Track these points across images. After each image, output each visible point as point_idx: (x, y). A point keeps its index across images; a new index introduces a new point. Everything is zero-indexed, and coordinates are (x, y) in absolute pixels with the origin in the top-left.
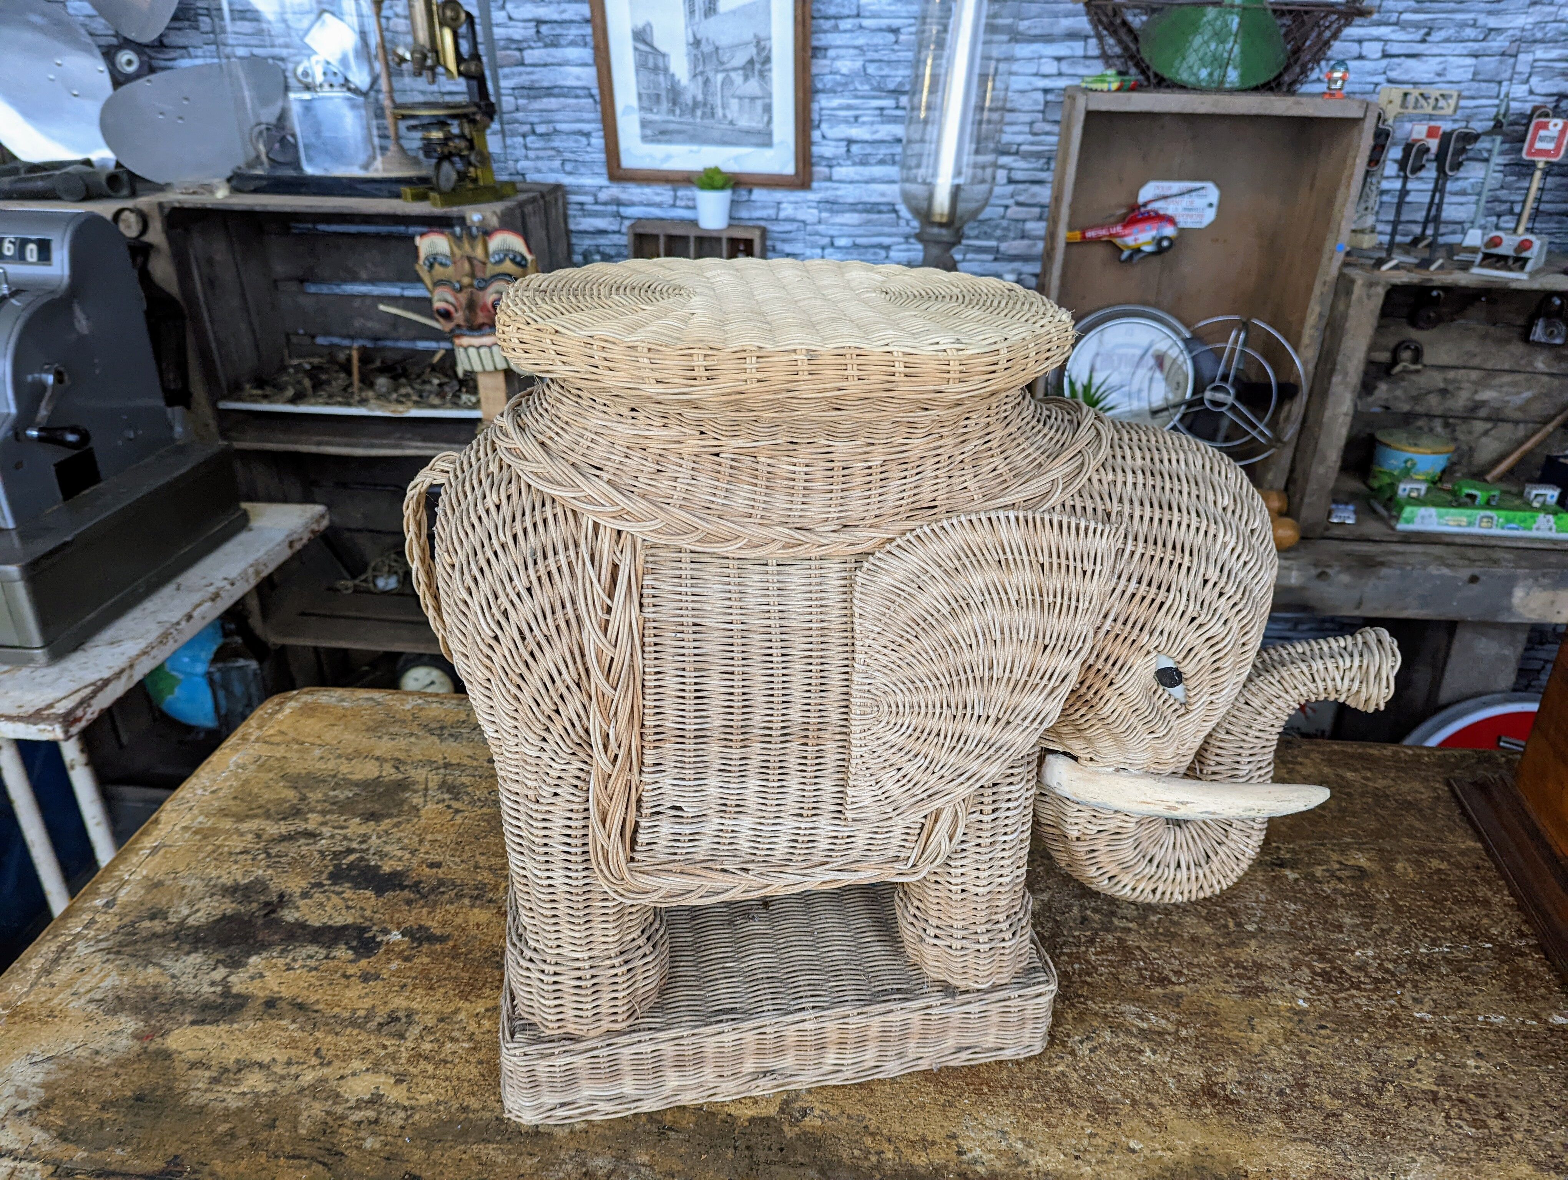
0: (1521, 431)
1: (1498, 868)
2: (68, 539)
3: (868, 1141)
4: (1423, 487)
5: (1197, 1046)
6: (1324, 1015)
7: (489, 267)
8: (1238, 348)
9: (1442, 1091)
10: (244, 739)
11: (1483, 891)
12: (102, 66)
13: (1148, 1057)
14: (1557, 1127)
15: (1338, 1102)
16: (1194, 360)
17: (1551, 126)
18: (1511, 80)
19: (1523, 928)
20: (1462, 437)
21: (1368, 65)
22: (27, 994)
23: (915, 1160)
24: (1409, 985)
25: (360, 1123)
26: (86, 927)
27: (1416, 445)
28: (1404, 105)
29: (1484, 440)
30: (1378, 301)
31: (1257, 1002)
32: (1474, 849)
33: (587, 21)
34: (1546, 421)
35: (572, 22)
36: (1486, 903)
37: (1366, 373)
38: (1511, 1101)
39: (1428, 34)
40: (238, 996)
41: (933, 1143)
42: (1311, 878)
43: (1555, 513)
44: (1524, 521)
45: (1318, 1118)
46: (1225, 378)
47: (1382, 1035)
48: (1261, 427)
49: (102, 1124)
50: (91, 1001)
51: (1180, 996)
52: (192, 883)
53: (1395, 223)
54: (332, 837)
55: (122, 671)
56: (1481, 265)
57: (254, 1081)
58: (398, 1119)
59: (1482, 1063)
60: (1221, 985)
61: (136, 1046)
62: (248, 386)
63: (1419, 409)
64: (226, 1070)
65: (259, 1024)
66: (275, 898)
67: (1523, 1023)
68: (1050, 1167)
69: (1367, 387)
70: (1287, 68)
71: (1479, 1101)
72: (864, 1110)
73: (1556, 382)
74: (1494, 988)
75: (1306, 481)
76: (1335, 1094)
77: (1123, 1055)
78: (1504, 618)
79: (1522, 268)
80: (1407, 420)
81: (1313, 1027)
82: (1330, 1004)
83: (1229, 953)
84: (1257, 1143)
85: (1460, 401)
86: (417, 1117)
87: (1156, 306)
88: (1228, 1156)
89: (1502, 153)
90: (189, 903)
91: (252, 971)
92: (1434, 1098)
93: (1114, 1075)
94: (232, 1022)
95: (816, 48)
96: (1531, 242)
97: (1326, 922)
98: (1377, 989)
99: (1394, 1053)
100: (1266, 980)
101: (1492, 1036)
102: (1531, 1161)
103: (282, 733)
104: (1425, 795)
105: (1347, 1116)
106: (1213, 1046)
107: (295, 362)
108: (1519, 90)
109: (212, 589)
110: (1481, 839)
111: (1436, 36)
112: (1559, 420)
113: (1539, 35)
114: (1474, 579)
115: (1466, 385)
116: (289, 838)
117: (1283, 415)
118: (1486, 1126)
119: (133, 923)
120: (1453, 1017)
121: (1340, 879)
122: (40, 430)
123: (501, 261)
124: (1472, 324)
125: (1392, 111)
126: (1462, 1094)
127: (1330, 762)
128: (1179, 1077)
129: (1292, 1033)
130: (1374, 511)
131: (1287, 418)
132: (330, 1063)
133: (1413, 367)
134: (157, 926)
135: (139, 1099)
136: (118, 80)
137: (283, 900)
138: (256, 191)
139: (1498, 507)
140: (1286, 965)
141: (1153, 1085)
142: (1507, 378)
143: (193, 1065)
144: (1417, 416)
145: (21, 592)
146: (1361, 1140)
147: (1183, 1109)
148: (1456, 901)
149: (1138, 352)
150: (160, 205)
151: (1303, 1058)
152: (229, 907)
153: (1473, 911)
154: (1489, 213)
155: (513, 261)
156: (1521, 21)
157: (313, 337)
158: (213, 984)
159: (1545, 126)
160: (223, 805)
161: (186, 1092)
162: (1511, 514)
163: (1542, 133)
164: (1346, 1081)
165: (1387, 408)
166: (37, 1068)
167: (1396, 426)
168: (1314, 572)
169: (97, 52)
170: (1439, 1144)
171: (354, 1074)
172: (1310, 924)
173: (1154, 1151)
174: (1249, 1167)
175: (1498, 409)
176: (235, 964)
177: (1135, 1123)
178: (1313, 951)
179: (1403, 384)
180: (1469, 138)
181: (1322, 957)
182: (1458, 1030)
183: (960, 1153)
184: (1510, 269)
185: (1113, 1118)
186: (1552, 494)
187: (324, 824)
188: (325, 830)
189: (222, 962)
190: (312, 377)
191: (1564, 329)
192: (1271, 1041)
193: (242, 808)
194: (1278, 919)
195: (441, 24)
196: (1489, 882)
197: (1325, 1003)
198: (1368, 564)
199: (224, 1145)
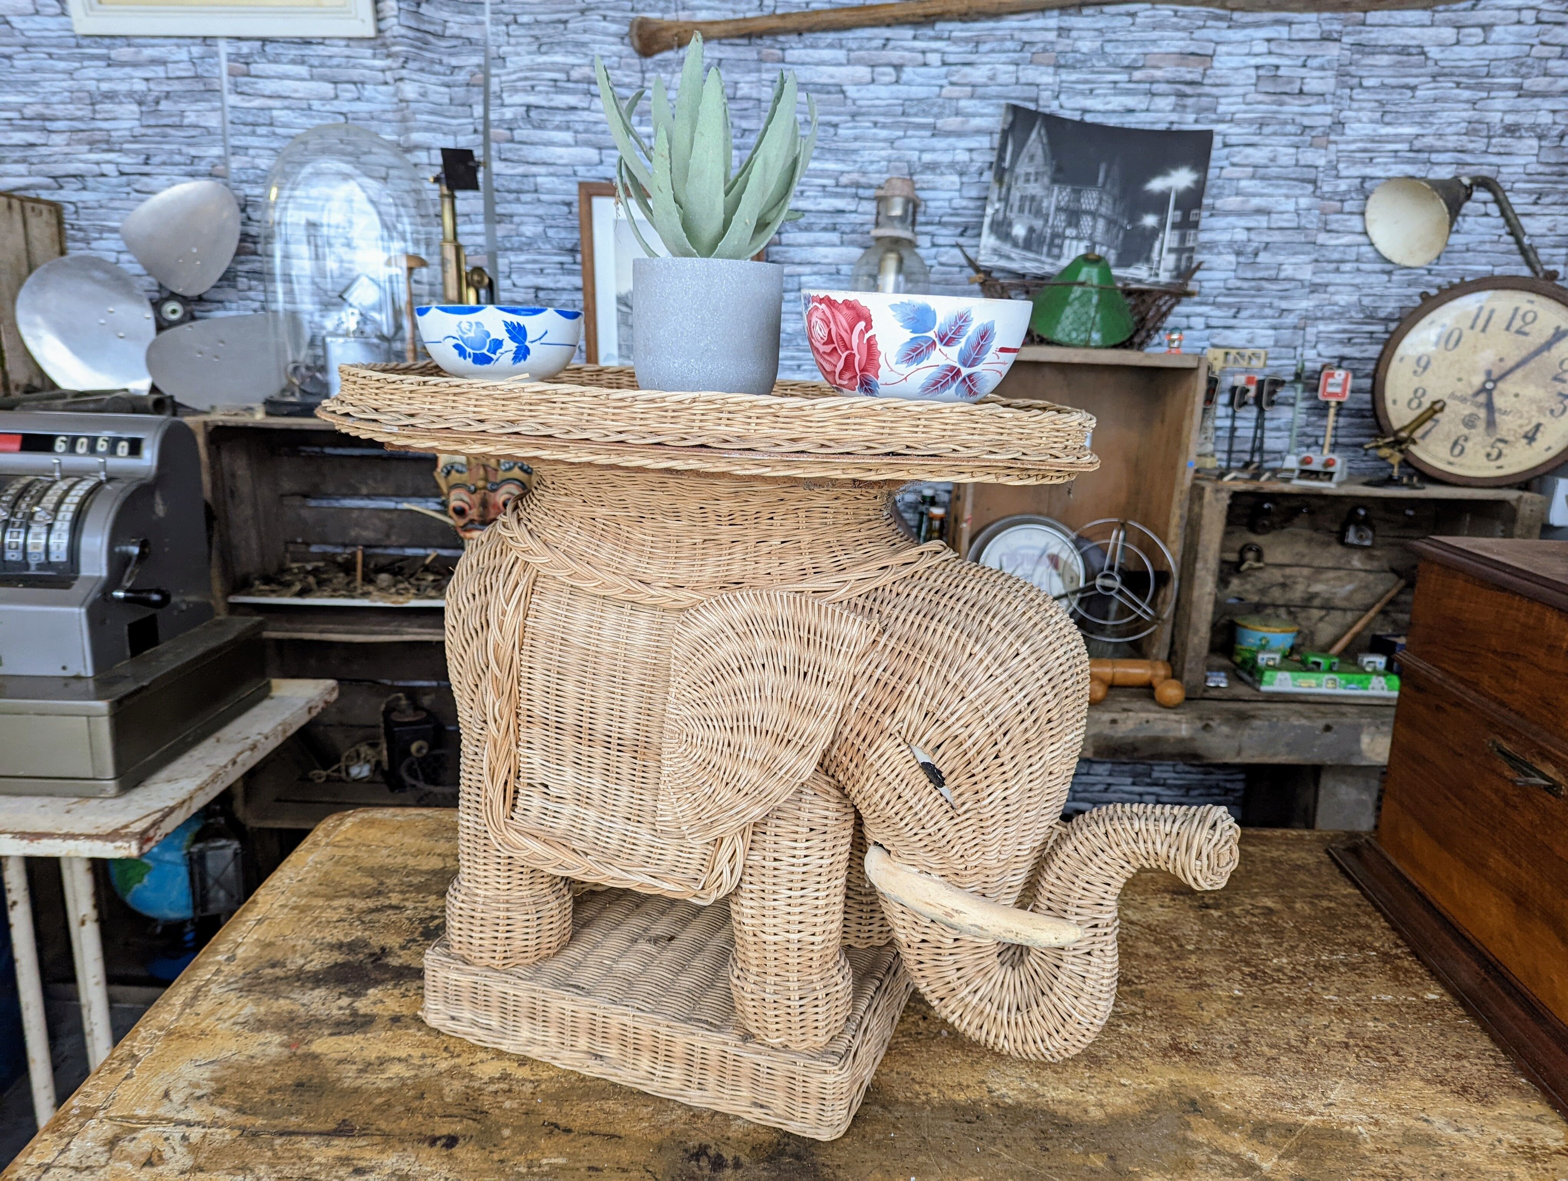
0: (1350, 617)
1: (1374, 904)
2: (145, 683)
3: (917, 1087)
4: (1278, 657)
5: (1162, 1021)
6: (1255, 999)
7: (500, 473)
8: (1120, 543)
9: (1352, 1042)
10: (316, 844)
11: (1364, 920)
12: (149, 314)
14: (1438, 1059)
15: (1275, 1051)
16: (1084, 556)
17: (1335, 376)
18: (1303, 346)
19: (1399, 942)
20: (1304, 623)
21: (1196, 333)
22: (177, 1020)
23: (955, 1096)
24: (1317, 980)
25: (496, 1092)
26: (214, 975)
27: (1266, 626)
28: (1226, 361)
29: (1320, 625)
30: (1225, 506)
31: (1202, 993)
32: (1354, 894)
33: (578, 289)
34: (1367, 609)
35: (564, 289)
36: (1368, 927)
37: (1221, 571)
38: (1403, 1045)
39: (1238, 312)
40: (365, 1015)
41: (968, 1086)
42: (1231, 915)
43: (1384, 675)
44: (1361, 682)
45: (1262, 1061)
46: (1111, 568)
47: (1301, 1010)
48: (1144, 606)
49: (273, 1103)
50: (235, 1024)
51: (1142, 991)
52: (300, 942)
53: (1230, 452)
54: (415, 908)
55: (184, 802)
56: (1299, 478)
57: (397, 1070)
58: (528, 1088)
59: (1379, 1024)
60: (1173, 984)
61: (286, 1052)
62: (257, 583)
63: (1266, 600)
64: (370, 1064)
65: (390, 1033)
66: (378, 950)
67: (1406, 999)
68: (1062, 1097)
69: (1223, 581)
70: (1136, 332)
71: (1380, 1046)
72: (908, 1069)
73: (1371, 577)
74: (1381, 979)
75: (1184, 650)
76: (1272, 1046)
78: (1356, 762)
79: (1330, 479)
80: (1258, 609)
81: (1248, 1006)
82: (1259, 993)
83: (1176, 964)
84: (1218, 1077)
85: (1297, 593)
86: (543, 1086)
87: (1048, 515)
88: (1197, 1086)
89: (1306, 398)
90: (302, 955)
91: (372, 999)
92: (1346, 1046)
94: (365, 1033)
96: (1334, 461)
97: (1248, 942)
98: (1294, 983)
99: (1313, 1020)
100: (1207, 979)
101: (1383, 1008)
102: (1422, 1079)
103: (347, 839)
104: (1311, 860)
105: (1284, 1059)
106: (1174, 1021)
107: (296, 565)
108: (1310, 353)
109: (249, 742)
110: (1357, 886)
111: (1244, 314)
112: (1377, 607)
113: (1319, 314)
114: (1328, 728)
115: (1300, 580)
116: (377, 910)
117: (1159, 600)
118: (1386, 1060)
119: (257, 971)
120: (1353, 998)
121: (1254, 915)
122: (127, 591)
123: (510, 469)
124: (1298, 530)
125: (1218, 366)
126: (1367, 1043)
128: (1151, 1040)
129: (1233, 1011)
130: (1243, 679)
131: (1164, 602)
132: (459, 1056)
133: (1257, 565)
134: (279, 972)
135: (300, 1085)
136: (161, 326)
137: (384, 951)
138: (289, 415)
139: (1338, 672)
140: (1222, 970)
141: (1133, 1045)
142: (1331, 574)
143: (340, 1062)
144: (1266, 606)
145: (104, 728)
146: (1296, 1073)
147: (1158, 1059)
148: (1345, 927)
149: (1037, 553)
150: (206, 424)
151: (1244, 1026)
152: (338, 957)
153: (1359, 932)
154: (1301, 444)
155: (521, 468)
156: (1304, 304)
157: (308, 544)
158: (340, 1008)
159: (1331, 376)
160: (312, 889)
161: (339, 1079)
162: (1350, 677)
163: (1330, 381)
164: (1280, 1039)
165: (1241, 599)
166: (202, 1069)
167: (1250, 613)
168: (1199, 724)
169: (148, 304)
170: (1354, 1072)
171: (482, 1062)
172: (1235, 943)
173: (1140, 1085)
174: (1215, 1092)
175: (1328, 599)
176: (357, 995)
177: (1123, 1067)
178: (1241, 961)
179: (1252, 579)
180: (1277, 384)
181: (1248, 964)
182: (1358, 1005)
183: (990, 1092)
184: (1321, 480)
185: (1105, 1066)
186: (1380, 661)
187: (407, 900)
188: (407, 904)
189: (345, 994)
190: (315, 576)
191: (1370, 533)
192: (1218, 1016)
193: (329, 891)
194: (1210, 941)
195: (468, 285)
196: (1369, 914)
197: (1255, 992)
198: (1243, 718)
199: (384, 1111)
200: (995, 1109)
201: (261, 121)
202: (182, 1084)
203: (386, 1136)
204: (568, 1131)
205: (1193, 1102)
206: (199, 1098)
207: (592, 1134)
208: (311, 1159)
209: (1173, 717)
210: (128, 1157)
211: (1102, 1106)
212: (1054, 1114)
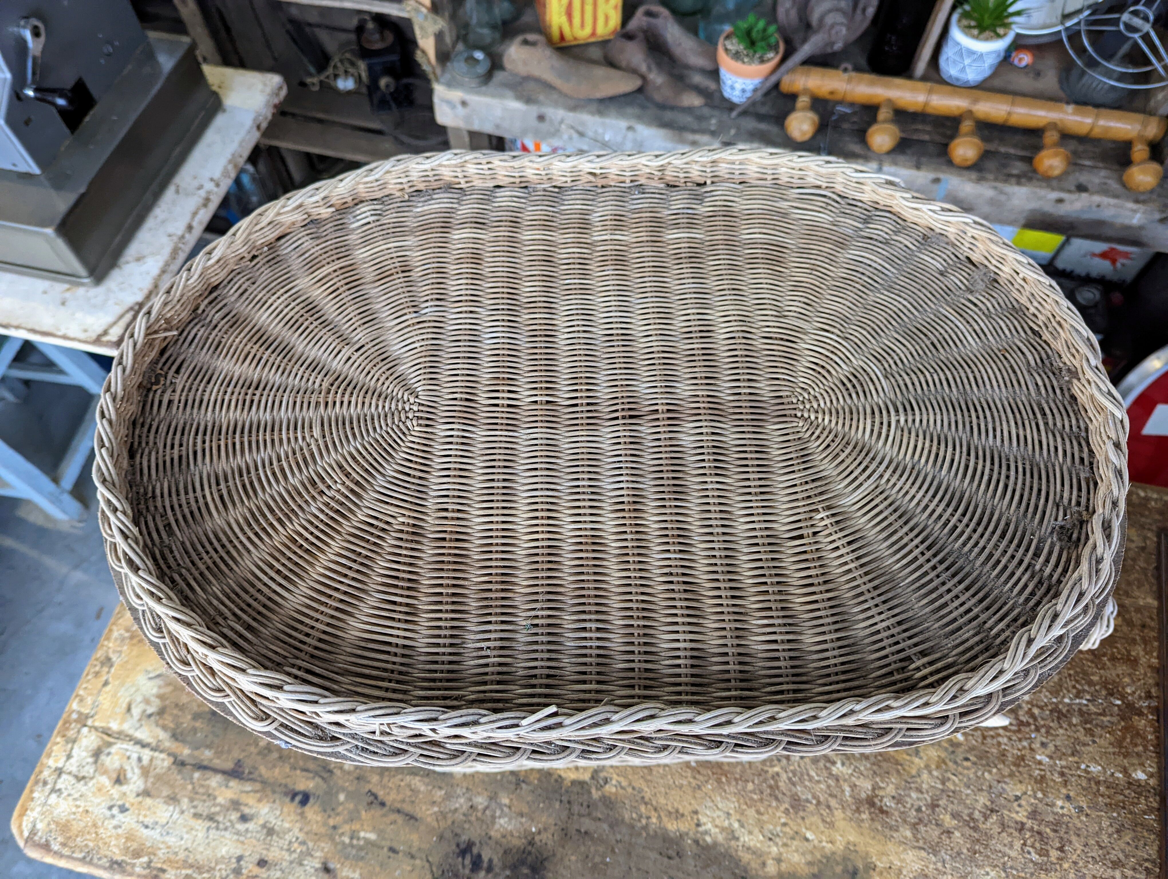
1: (1160, 630)
3: (643, 808)
5: (874, 764)
6: (972, 749)
9: (1029, 823)
11: (1138, 650)
14: (1096, 862)
15: (954, 823)
19: (1153, 690)
23: (669, 826)
24: (1043, 731)
32: (1150, 607)
36: (1135, 662)
38: (1073, 838)
41: (683, 815)
45: (937, 833)
49: (195, 730)
59: (1067, 805)
67: (1113, 774)
68: (752, 844)
71: (1052, 835)
72: (643, 784)
74: (1105, 740)
76: (955, 816)
77: (822, 763)
81: (960, 758)
82: (980, 740)
84: (890, 846)
88: (867, 853)
92: (1021, 827)
93: (811, 779)
98: (1019, 731)
99: (1009, 787)
101: (1084, 783)
105: (957, 834)
106: (884, 765)
109: (203, 192)
110: (1159, 597)
118: (1048, 855)
120: (1064, 763)
126: (1042, 827)
128: (853, 786)
129: (944, 762)
141: (835, 790)
146: (959, 854)
147: (849, 813)
151: (943, 783)
153: (1121, 669)
164: (967, 807)
166: (153, 683)
168: (1158, 217)
170: (1009, 864)
173: (820, 842)
174: (878, 863)
177: (815, 819)
182: (1063, 775)
183: (698, 825)
185: (801, 814)
192: (927, 766)
196: (1147, 643)
199: (265, 755)
200: (694, 846)
202: (139, 699)
203: (264, 782)
204: (383, 804)
205: (855, 873)
206: (150, 716)
207: (399, 811)
208: (215, 798)
209: (1130, 205)
210: (105, 772)
211: (779, 861)
212: (737, 862)
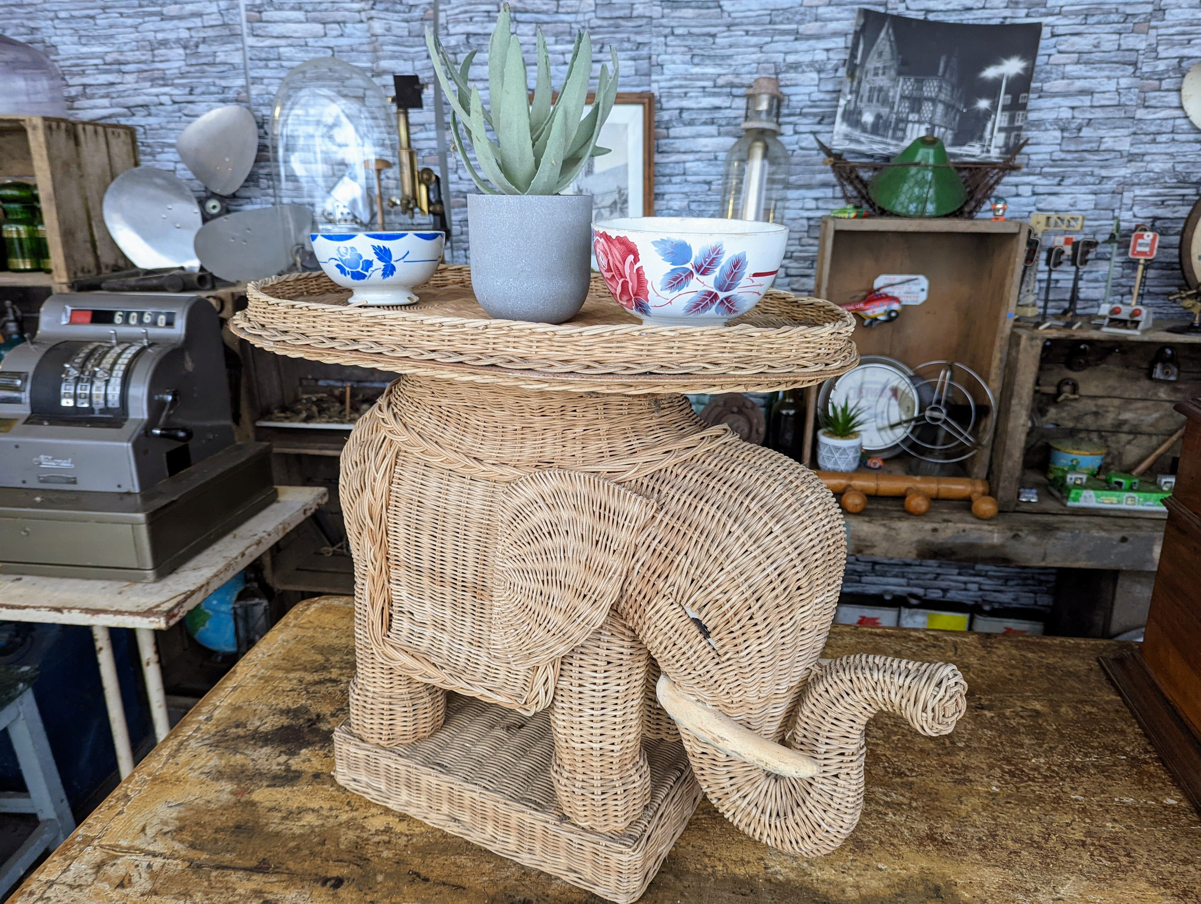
0: (1154, 440)
1: (1132, 711)
2: (174, 498)
3: (706, 860)
4: (1084, 477)
5: (924, 812)
6: (1009, 796)
8: (947, 381)
9: (1089, 840)
10: (286, 625)
11: (1121, 725)
12: (197, 209)
13: (890, 817)
14: (1166, 862)
15: (1018, 845)
16: (918, 391)
17: (1145, 237)
18: (1120, 208)
19: (1149, 748)
20: (1113, 445)
21: (1023, 200)
22: (162, 768)
23: (737, 871)
24: (1068, 780)
25: (379, 843)
26: (195, 731)
27: (1078, 449)
28: (1048, 224)
29: (1128, 447)
30: (1038, 350)
31: (964, 788)
32: (1116, 701)
34: (1171, 435)
36: (1123, 732)
38: (1135, 847)
39: (1062, 180)
40: (296, 771)
41: (749, 862)
42: (1002, 716)
45: (1005, 854)
46: (938, 402)
47: (1049, 808)
48: (966, 435)
49: (216, 841)
50: (202, 773)
51: (912, 783)
52: (260, 707)
53: (1046, 301)
55: (202, 586)
56: (1108, 326)
57: (309, 819)
58: (403, 840)
59: (1117, 825)
60: (940, 777)
61: (233, 799)
62: (276, 411)
63: (1080, 426)
64: (291, 813)
65: (310, 787)
66: (314, 717)
67: (1146, 802)
68: (825, 877)
69: (1041, 411)
70: (966, 203)
71: (1114, 846)
72: (703, 843)
74: (1127, 782)
75: (1000, 472)
76: (1015, 841)
77: (874, 815)
78: (1146, 568)
79: (1136, 327)
80: (1072, 434)
82: (1014, 790)
83: (945, 759)
84: (963, 867)
85: (1109, 420)
86: (414, 840)
87: (890, 356)
88: (944, 874)
89: (1120, 255)
90: (259, 719)
91: (303, 758)
92: (1083, 844)
93: (868, 827)
94: (293, 786)
95: (657, 194)
96: (1140, 311)
97: (1012, 742)
98: (1047, 782)
99: (1057, 817)
100: (970, 775)
101: (1124, 810)
102: (1148, 881)
103: (310, 622)
104: (1082, 667)
105: (1024, 853)
106: (935, 813)
107: (305, 396)
108: (1126, 215)
109: (256, 538)
110: (1120, 694)
111: (1067, 182)
112: (1180, 433)
113: (1136, 180)
114: (1124, 540)
115: (1111, 409)
116: (320, 682)
117: (981, 428)
118: (1118, 860)
119: (225, 730)
120: (1098, 799)
121: (1022, 717)
122: (162, 429)
124: (1111, 367)
125: (1039, 229)
126: (1102, 842)
127: (1016, 647)
128: (911, 829)
129: (988, 805)
130: (1052, 495)
131: (984, 430)
132: (357, 810)
133: (1072, 397)
134: (241, 731)
135: (238, 827)
136: (206, 218)
137: (319, 717)
139: (1138, 491)
140: (984, 767)
141: (894, 833)
142: (1140, 404)
143: (270, 810)
144: (1080, 431)
145: (143, 532)
146: (1033, 867)
147: (914, 847)
148: (1102, 731)
149: (879, 387)
150: (233, 294)
151: (995, 820)
152: (285, 721)
153: (1114, 737)
154: (1116, 293)
156: (1123, 172)
157: (317, 380)
158: (279, 764)
159: (1142, 237)
160: (277, 663)
161: (267, 824)
162: (1148, 495)
163: (1140, 241)
164: (1024, 833)
165: (1057, 425)
166: (172, 810)
167: (1064, 437)
168: (1010, 534)
169: (195, 201)
170: (1085, 869)
171: (373, 816)
172: (1001, 743)
173: (895, 870)
174: (958, 881)
175: (1135, 426)
176: (292, 753)
177: (883, 853)
178: (1004, 759)
179: (1067, 408)
180: (1091, 244)
181: (1009, 763)
182: (1101, 806)
183: (766, 868)
184: (1128, 328)
185: (867, 851)
187: (343, 675)
188: (342, 678)
189: (284, 752)
190: (317, 406)
191: (1176, 370)
192: (974, 810)
193: (289, 665)
194: (979, 740)
195: (420, 183)
196: (1125, 721)
197: (1010, 789)
198: (1048, 529)
199: (294, 853)
200: (767, 885)
201: (272, 56)
202: (156, 821)
203: (292, 874)
204: (426, 880)
205: (937, 889)
206: (166, 833)
207: (444, 884)
208: (235, 890)
209: (986, 527)
210: (108, 879)
211: (858, 887)
212: (816, 892)
